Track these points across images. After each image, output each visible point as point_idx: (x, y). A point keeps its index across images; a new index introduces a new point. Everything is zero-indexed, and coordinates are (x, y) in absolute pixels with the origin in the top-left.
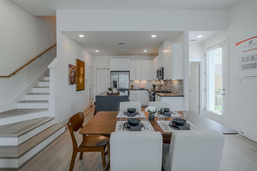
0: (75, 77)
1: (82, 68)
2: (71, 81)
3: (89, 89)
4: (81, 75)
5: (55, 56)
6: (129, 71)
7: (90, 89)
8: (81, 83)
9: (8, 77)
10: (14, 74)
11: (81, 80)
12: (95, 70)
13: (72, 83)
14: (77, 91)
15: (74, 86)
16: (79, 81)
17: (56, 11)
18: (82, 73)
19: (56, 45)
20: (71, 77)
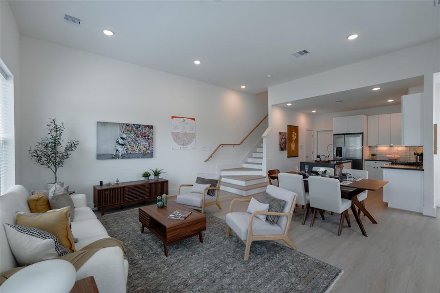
0: (285, 143)
1: (294, 134)
2: (281, 147)
3: (305, 157)
4: (293, 142)
5: (267, 126)
6: (362, 133)
7: (307, 157)
8: (293, 149)
9: (239, 144)
10: (242, 142)
11: (293, 146)
12: (316, 133)
13: (282, 149)
14: (288, 157)
15: (285, 153)
16: (290, 147)
17: (267, 88)
18: (294, 138)
19: (268, 115)
20: (281, 144)
